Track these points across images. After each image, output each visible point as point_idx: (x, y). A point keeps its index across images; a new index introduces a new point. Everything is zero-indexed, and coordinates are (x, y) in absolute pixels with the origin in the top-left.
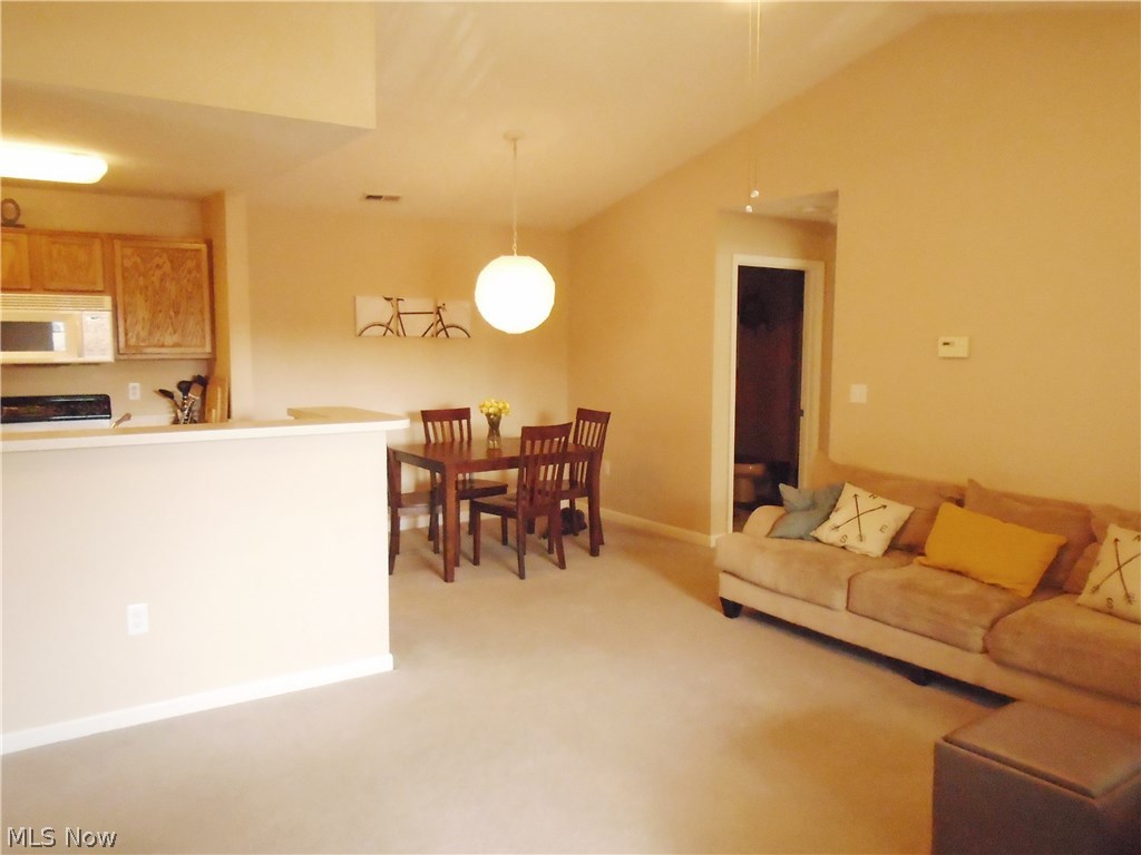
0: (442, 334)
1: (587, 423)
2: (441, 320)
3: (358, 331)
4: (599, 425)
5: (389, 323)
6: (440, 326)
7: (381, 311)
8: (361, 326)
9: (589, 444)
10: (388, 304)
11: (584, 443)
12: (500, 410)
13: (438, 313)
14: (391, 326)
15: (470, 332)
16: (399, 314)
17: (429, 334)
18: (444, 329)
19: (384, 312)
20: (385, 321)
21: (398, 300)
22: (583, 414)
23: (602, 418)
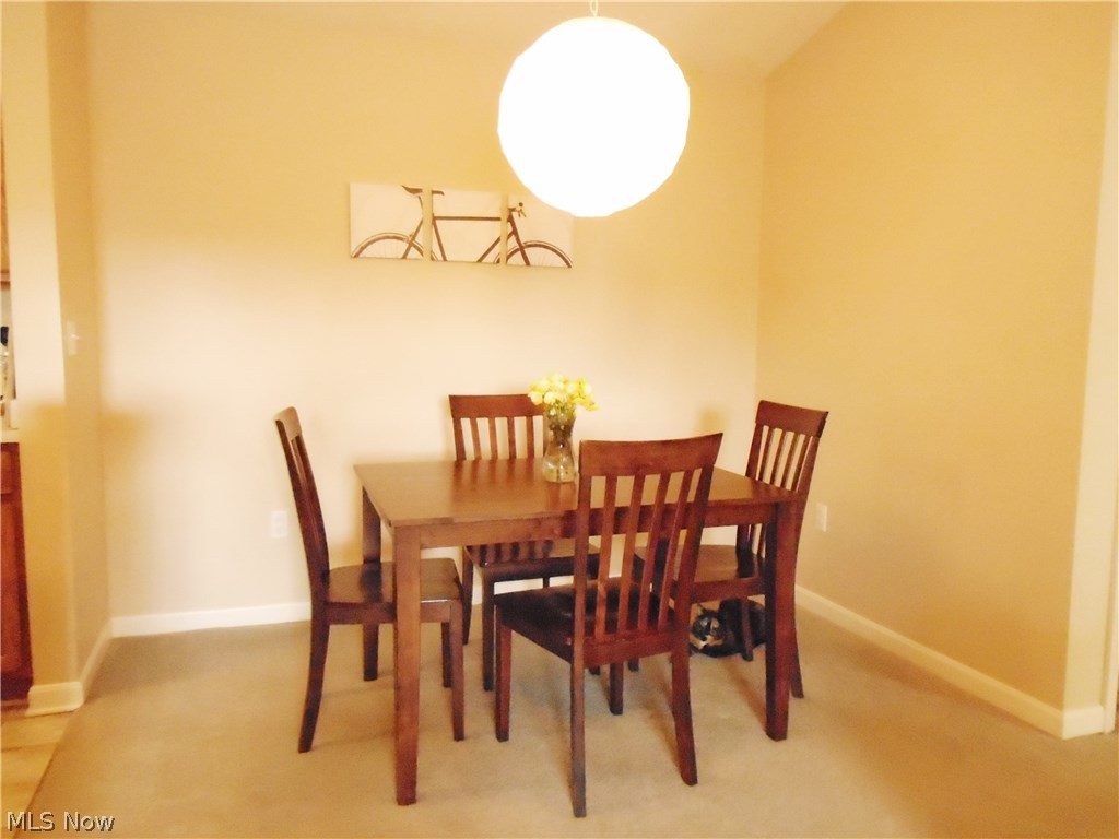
0: (518, 257)
1: (778, 432)
2: (515, 232)
3: (354, 248)
4: (802, 438)
5: (414, 236)
6: (512, 243)
7: (397, 212)
8: (357, 240)
9: (778, 483)
10: (413, 199)
11: (767, 479)
12: (572, 397)
13: (510, 220)
14: (419, 240)
15: (571, 258)
16: (435, 219)
17: (491, 258)
18: (521, 248)
19: (406, 215)
20: (407, 231)
21: (433, 192)
22: (770, 415)
23: (811, 424)
